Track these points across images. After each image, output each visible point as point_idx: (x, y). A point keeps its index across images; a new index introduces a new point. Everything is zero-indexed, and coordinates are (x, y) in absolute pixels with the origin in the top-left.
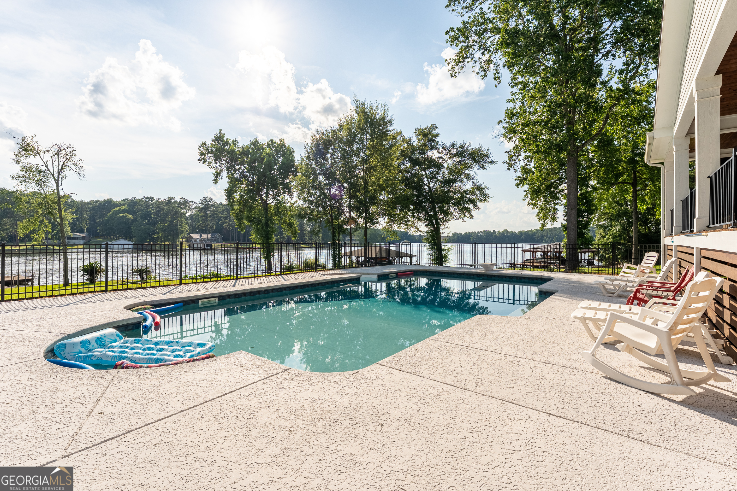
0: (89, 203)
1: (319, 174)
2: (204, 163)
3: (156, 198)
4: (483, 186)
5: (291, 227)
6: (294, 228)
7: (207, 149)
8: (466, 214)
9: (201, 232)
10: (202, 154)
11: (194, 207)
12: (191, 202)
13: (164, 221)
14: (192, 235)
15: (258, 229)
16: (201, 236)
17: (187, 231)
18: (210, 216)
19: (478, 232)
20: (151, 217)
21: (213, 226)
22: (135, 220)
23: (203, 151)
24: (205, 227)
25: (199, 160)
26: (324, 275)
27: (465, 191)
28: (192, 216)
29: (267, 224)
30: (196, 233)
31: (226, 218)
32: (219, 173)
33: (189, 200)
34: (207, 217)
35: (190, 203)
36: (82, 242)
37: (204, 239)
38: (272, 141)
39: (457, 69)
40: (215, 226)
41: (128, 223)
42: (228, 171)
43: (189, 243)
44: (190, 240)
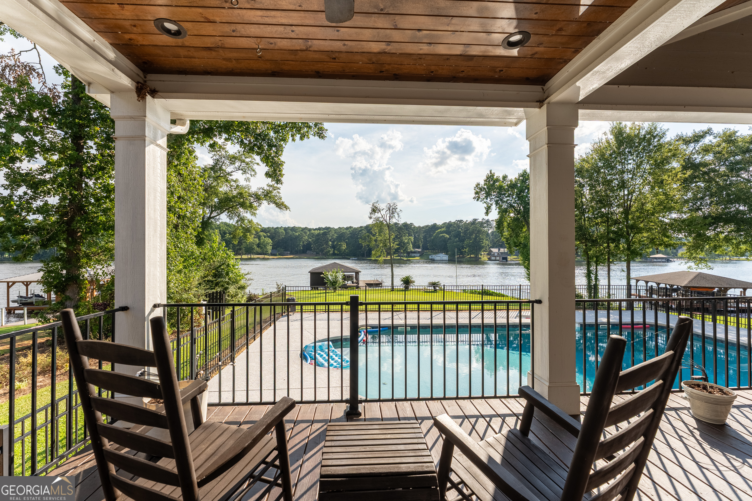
0: (423, 227)
2: (478, 200)
3: (465, 220)
7: (481, 189)
9: (499, 246)
10: (477, 193)
11: (494, 225)
12: (492, 221)
13: (470, 238)
14: (491, 249)
16: (499, 250)
17: (489, 245)
20: (460, 236)
22: (449, 239)
23: (478, 190)
25: (474, 198)
28: (493, 233)
30: (496, 247)
32: (490, 207)
36: (419, 255)
37: (502, 253)
41: (445, 241)
42: (497, 203)
43: (489, 256)
44: (490, 253)
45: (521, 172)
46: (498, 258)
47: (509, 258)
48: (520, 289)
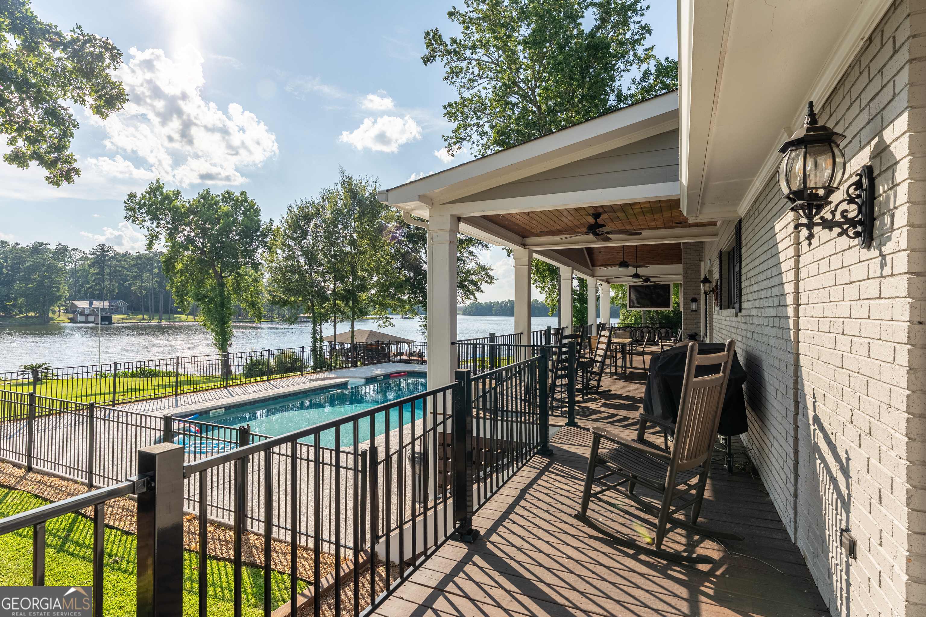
1: (298, 256)
2: (133, 222)
4: (487, 266)
5: (254, 306)
6: (259, 308)
7: (138, 203)
8: (471, 296)
9: (91, 297)
10: (130, 209)
11: (78, 257)
12: (74, 249)
13: (27, 280)
14: (76, 302)
15: (209, 310)
16: (91, 304)
17: (69, 296)
18: (109, 274)
19: (502, 302)
21: (114, 289)
23: (131, 204)
24: (99, 290)
25: (126, 217)
26: (313, 380)
27: (468, 271)
28: (74, 272)
29: (222, 305)
30: (83, 299)
31: (136, 278)
32: (156, 236)
33: (71, 247)
34: (103, 275)
35: (73, 252)
37: (98, 309)
38: (228, 192)
39: (455, 148)
40: (117, 290)
42: (169, 233)
43: (71, 316)
44: (72, 310)
45: (201, 192)
46: (92, 319)
47: (115, 318)
48: (178, 363)
